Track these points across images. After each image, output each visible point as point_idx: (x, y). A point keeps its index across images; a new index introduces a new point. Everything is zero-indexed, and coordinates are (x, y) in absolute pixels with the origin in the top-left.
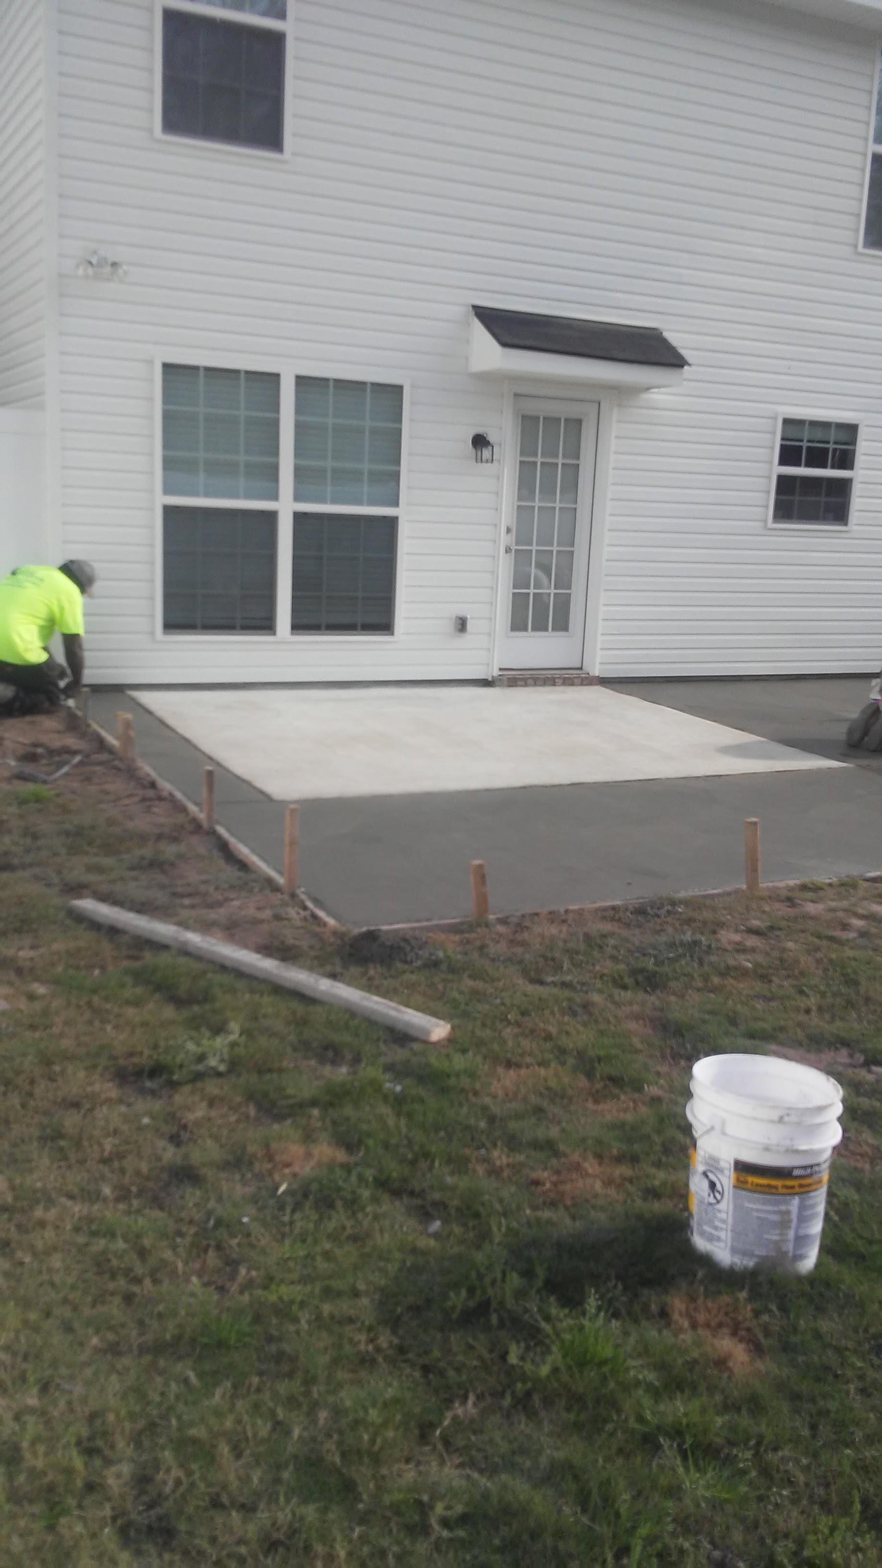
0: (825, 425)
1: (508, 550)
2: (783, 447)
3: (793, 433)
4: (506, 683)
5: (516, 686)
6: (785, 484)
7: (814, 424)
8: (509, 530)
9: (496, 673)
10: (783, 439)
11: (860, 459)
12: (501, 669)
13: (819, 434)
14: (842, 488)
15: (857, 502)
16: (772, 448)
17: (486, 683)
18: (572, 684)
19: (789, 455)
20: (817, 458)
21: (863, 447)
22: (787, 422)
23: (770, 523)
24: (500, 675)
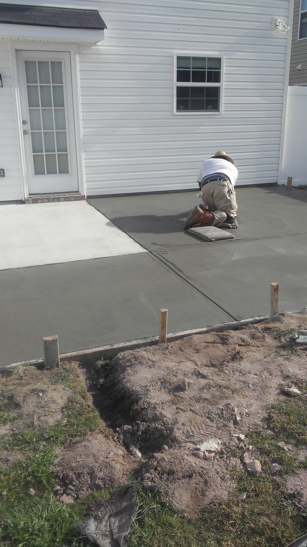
0: (202, 59)
1: (25, 132)
2: (178, 72)
3: (184, 64)
4: (31, 202)
5: (37, 203)
6: (181, 92)
7: (195, 59)
8: (24, 122)
9: (27, 196)
10: (178, 68)
11: (223, 77)
12: (30, 194)
13: (198, 64)
14: (216, 92)
15: (223, 99)
16: (173, 72)
17: (22, 202)
18: (70, 200)
19: (182, 76)
20: (199, 76)
21: (224, 70)
22: (179, 58)
23: (175, 112)
24: (29, 198)
